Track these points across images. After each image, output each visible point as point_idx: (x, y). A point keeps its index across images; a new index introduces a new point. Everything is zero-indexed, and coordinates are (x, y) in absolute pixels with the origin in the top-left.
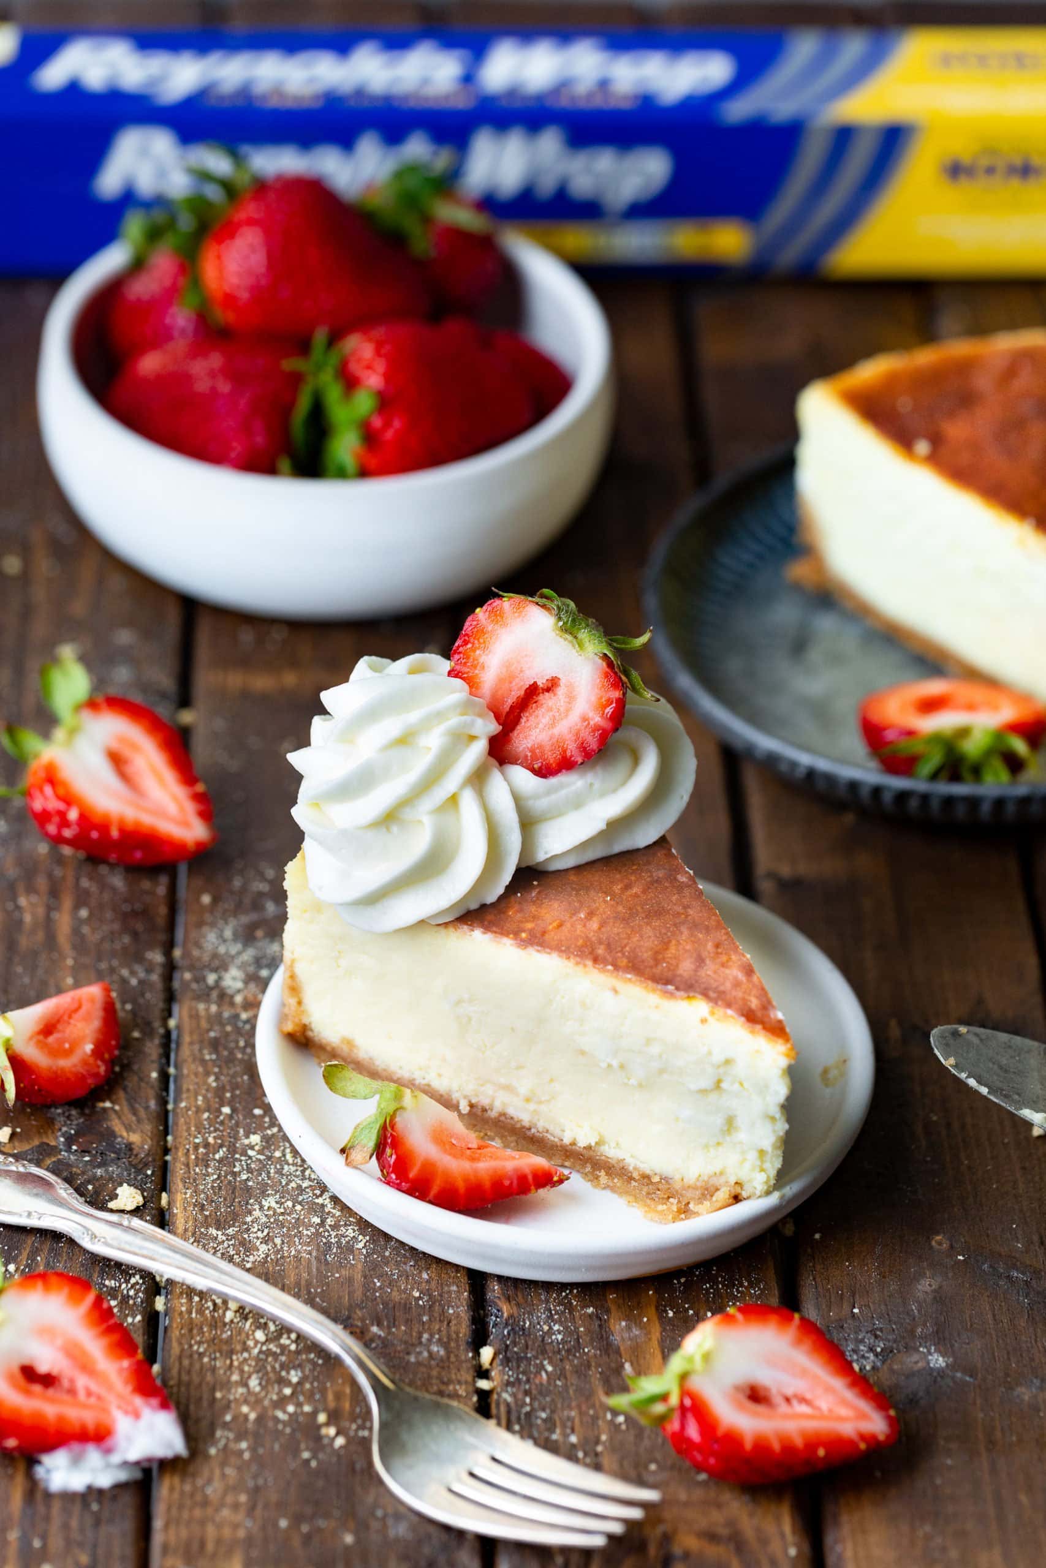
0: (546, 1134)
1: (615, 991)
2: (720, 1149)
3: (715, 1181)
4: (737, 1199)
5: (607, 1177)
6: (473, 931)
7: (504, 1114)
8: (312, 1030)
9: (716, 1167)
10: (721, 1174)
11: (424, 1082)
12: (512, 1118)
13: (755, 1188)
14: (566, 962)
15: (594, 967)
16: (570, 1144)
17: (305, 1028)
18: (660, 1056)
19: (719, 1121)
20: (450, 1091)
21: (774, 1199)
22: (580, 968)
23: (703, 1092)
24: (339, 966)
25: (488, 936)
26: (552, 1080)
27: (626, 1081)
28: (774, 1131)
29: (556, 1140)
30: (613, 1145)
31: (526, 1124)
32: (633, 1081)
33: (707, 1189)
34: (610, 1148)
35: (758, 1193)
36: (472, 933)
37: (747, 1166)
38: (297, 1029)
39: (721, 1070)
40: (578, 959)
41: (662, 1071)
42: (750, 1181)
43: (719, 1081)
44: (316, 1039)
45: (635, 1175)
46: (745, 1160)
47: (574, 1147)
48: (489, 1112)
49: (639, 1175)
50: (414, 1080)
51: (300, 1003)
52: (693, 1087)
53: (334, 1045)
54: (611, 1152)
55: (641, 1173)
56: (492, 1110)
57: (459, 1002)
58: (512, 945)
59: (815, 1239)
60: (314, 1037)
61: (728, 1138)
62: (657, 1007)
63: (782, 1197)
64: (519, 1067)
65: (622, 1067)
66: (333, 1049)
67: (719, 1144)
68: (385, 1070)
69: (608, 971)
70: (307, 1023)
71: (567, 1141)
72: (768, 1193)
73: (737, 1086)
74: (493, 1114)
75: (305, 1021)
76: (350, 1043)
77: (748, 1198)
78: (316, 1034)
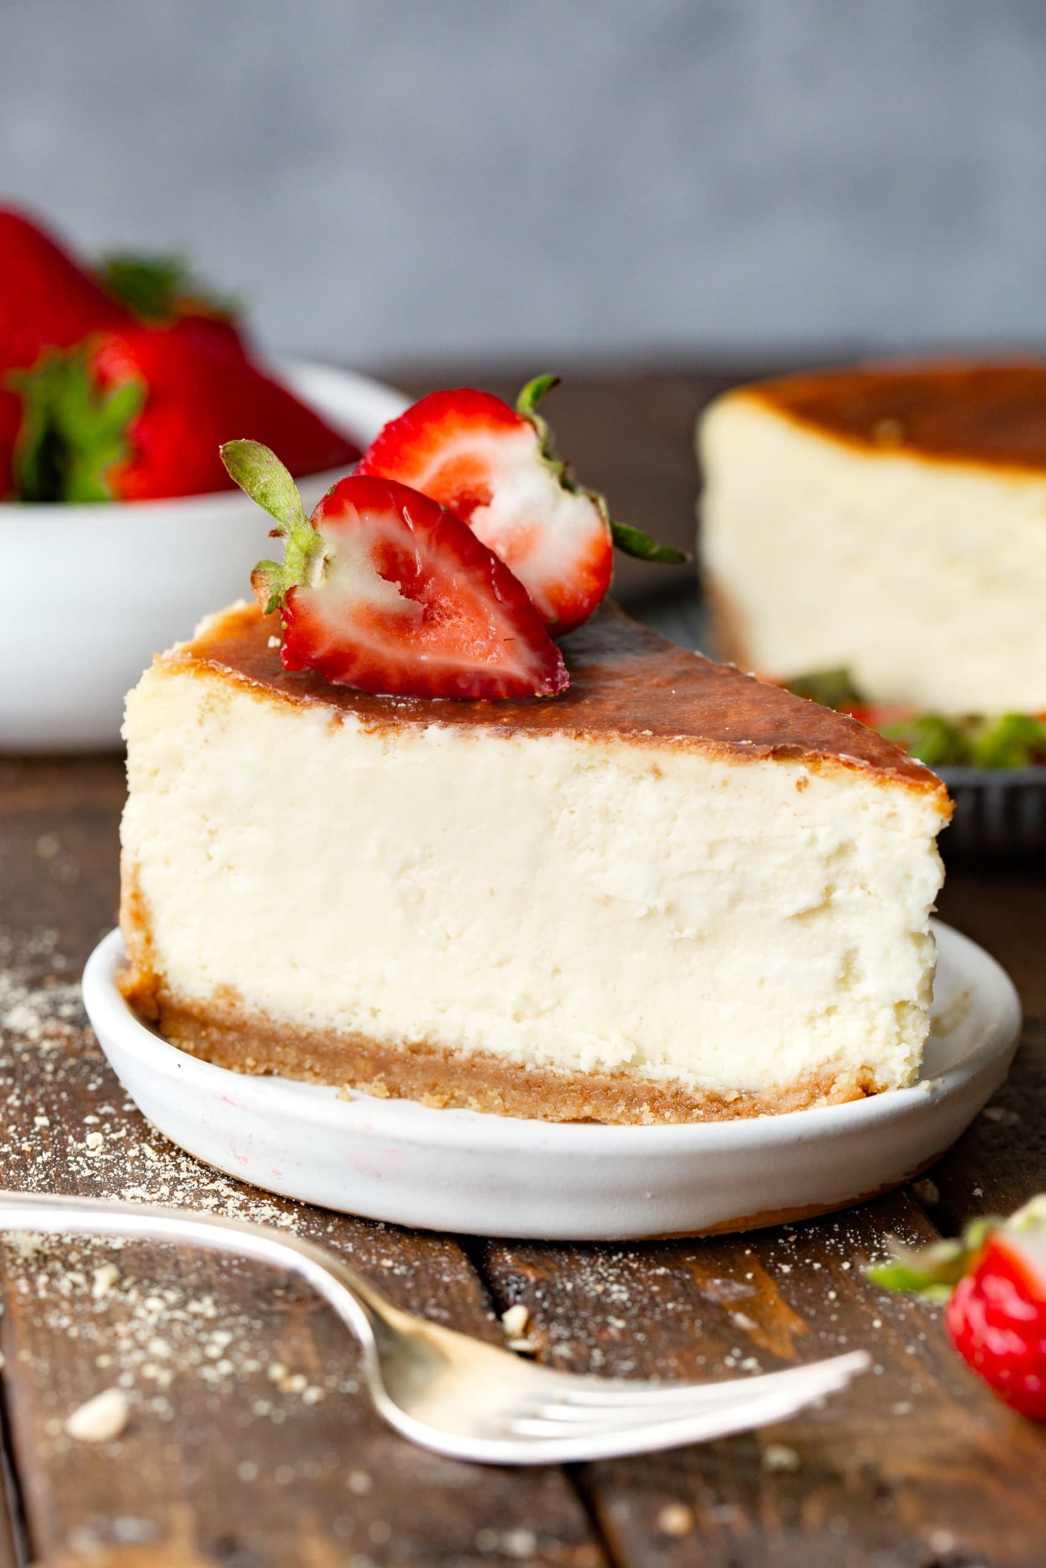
0: (549, 1068)
1: (657, 773)
2: (833, 1018)
3: (830, 1069)
4: (867, 1091)
5: (652, 1114)
6: (426, 728)
7: (480, 1054)
8: (167, 987)
9: (828, 1049)
10: (838, 1058)
11: (349, 1030)
12: (493, 1056)
13: (894, 1073)
14: (578, 744)
15: (624, 739)
16: (591, 1075)
17: (157, 983)
18: (733, 869)
19: (829, 965)
20: (391, 1035)
21: (921, 1092)
22: (601, 744)
23: (805, 916)
24: (210, 858)
25: (452, 730)
26: (556, 971)
27: (677, 934)
28: (921, 961)
29: (568, 1072)
30: (658, 1060)
31: (517, 1058)
32: (689, 932)
33: (818, 1085)
34: (653, 1064)
35: (899, 1079)
36: (426, 732)
37: (879, 1035)
38: (147, 982)
39: (833, 869)
40: (595, 732)
41: (736, 899)
42: (883, 1062)
43: (829, 890)
44: (175, 1000)
45: (699, 1098)
46: (871, 1031)
47: (596, 1078)
48: (457, 1055)
49: (704, 1096)
50: (334, 1030)
51: (149, 940)
52: (790, 909)
53: (204, 1003)
54: (656, 1072)
55: (707, 1093)
56: (461, 1050)
57: (405, 867)
58: (488, 735)
59: (974, 1196)
60: (171, 997)
61: (846, 995)
62: (725, 783)
63: (933, 1090)
64: (503, 962)
65: (670, 910)
66: (203, 1011)
67: (830, 1011)
68: (287, 1025)
69: (645, 740)
70: (161, 973)
71: (586, 1066)
72: (914, 1082)
73: (858, 892)
74: (462, 1056)
75: (158, 970)
76: (228, 992)
77: (884, 1089)
78: (174, 991)
